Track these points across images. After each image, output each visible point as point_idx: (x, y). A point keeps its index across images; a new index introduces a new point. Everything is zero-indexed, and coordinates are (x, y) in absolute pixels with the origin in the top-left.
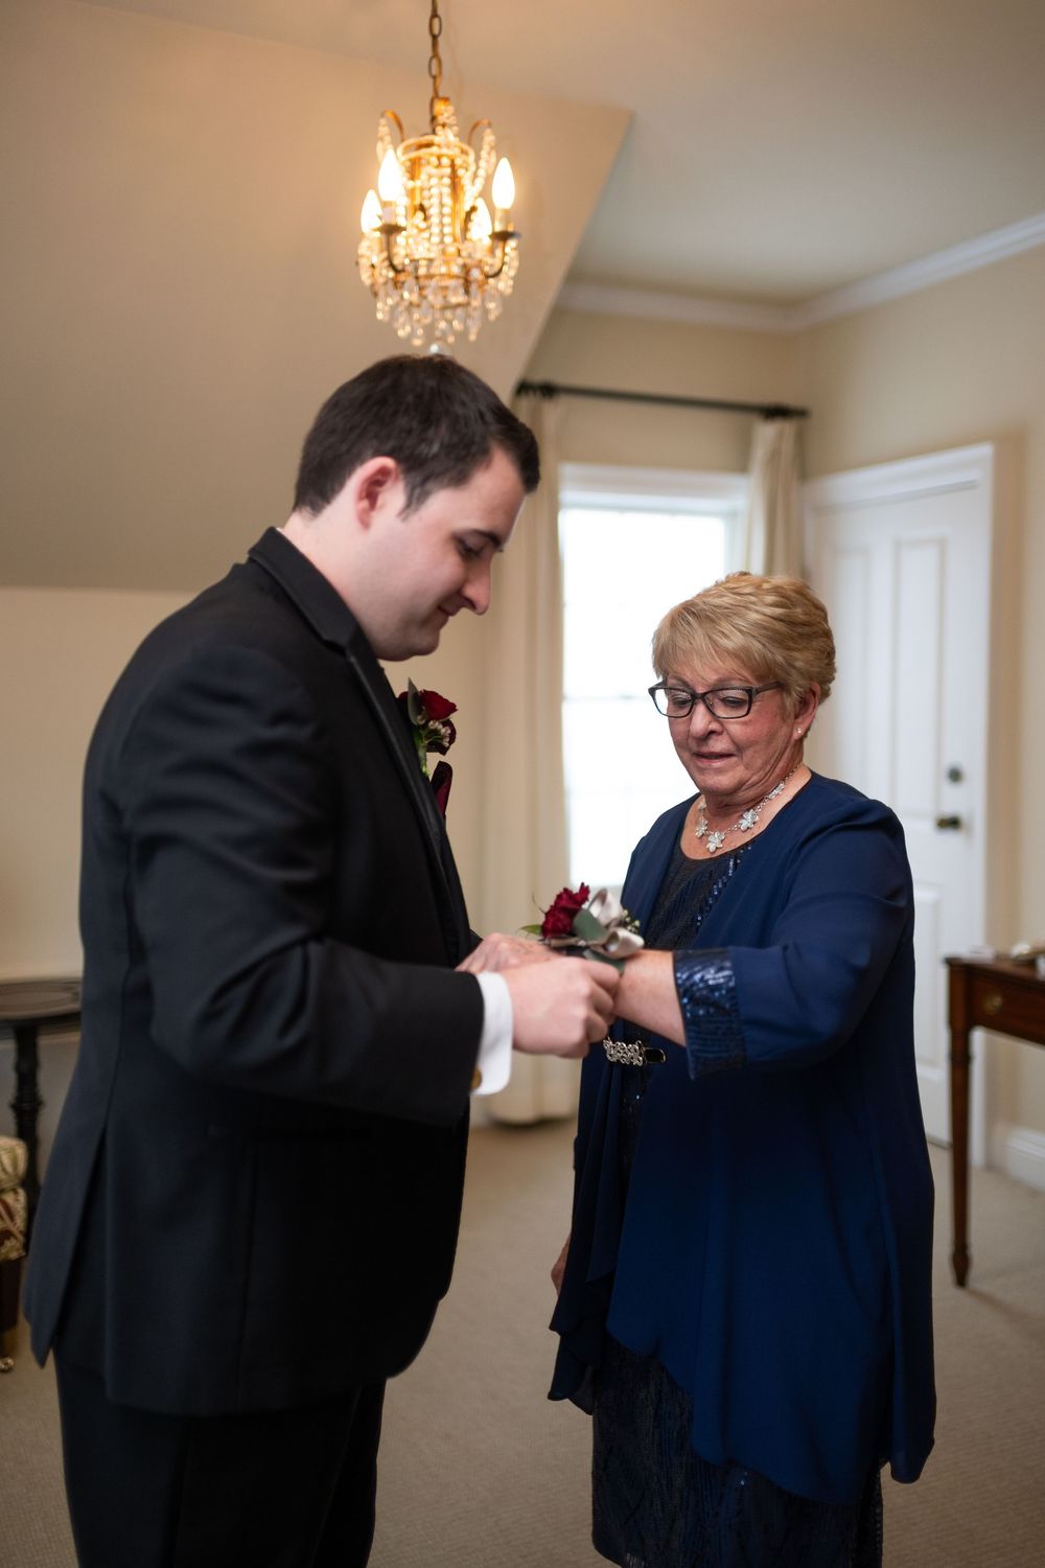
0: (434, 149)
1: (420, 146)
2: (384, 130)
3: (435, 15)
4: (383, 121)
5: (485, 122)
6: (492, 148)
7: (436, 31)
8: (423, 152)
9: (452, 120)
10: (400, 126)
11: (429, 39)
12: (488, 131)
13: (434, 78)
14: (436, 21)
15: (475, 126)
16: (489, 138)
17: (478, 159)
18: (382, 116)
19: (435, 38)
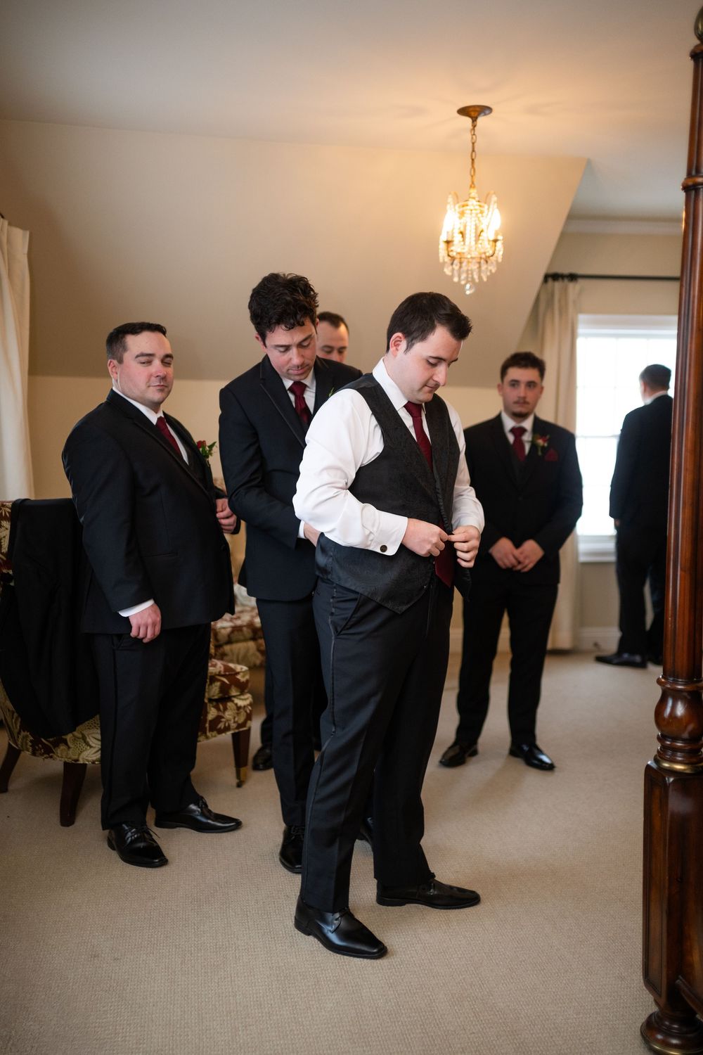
0: (468, 207)
1: (463, 206)
2: (450, 200)
3: (473, 151)
4: (450, 196)
5: (492, 192)
6: (495, 202)
7: (473, 157)
8: (465, 208)
9: (476, 196)
10: (457, 197)
11: (471, 160)
12: (494, 196)
13: (472, 176)
14: (474, 154)
15: (488, 195)
16: (494, 198)
17: (488, 209)
18: (450, 194)
19: (473, 160)
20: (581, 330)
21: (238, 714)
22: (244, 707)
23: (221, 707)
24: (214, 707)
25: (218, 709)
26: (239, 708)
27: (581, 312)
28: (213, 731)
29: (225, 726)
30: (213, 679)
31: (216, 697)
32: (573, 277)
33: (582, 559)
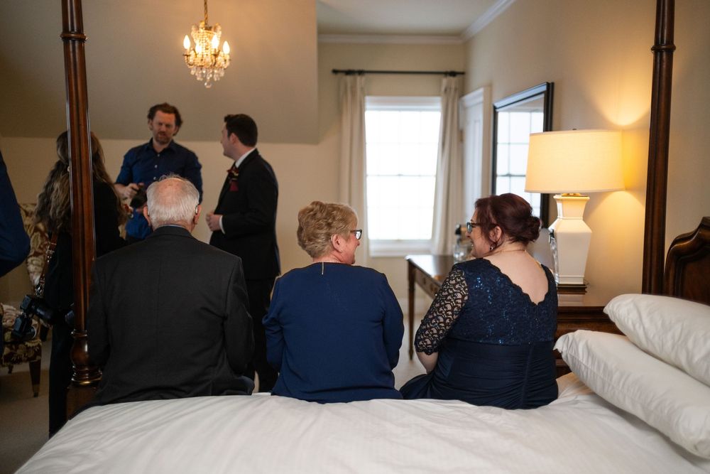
20: (368, 106)
21: (28, 352)
22: (33, 347)
23: (14, 347)
24: (8, 347)
25: (11, 348)
26: (28, 348)
27: (369, 94)
28: (7, 362)
29: (17, 359)
30: (7, 329)
31: (9, 341)
32: (361, 72)
33: (372, 254)
